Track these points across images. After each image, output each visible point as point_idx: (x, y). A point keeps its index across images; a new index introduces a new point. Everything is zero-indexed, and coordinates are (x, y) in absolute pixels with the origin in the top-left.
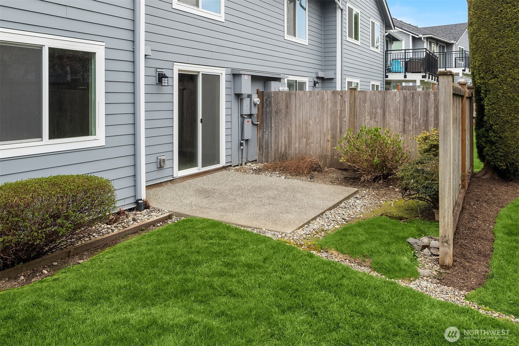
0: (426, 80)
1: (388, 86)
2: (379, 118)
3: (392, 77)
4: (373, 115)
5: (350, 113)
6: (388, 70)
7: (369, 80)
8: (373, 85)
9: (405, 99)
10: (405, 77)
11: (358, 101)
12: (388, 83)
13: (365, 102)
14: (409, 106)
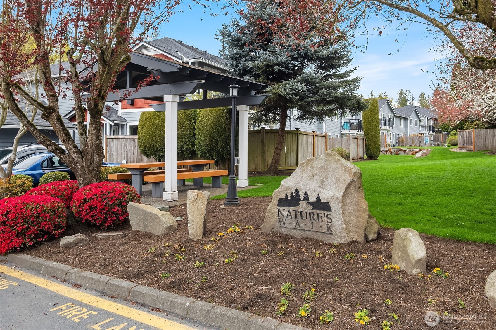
0: (359, 133)
1: (342, 136)
2: (340, 145)
3: (344, 132)
4: (338, 144)
5: (332, 144)
6: (342, 128)
7: (334, 134)
8: (336, 136)
9: (347, 140)
10: (350, 132)
11: (334, 141)
12: (342, 134)
13: (336, 141)
14: (348, 142)
